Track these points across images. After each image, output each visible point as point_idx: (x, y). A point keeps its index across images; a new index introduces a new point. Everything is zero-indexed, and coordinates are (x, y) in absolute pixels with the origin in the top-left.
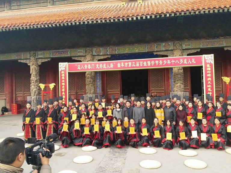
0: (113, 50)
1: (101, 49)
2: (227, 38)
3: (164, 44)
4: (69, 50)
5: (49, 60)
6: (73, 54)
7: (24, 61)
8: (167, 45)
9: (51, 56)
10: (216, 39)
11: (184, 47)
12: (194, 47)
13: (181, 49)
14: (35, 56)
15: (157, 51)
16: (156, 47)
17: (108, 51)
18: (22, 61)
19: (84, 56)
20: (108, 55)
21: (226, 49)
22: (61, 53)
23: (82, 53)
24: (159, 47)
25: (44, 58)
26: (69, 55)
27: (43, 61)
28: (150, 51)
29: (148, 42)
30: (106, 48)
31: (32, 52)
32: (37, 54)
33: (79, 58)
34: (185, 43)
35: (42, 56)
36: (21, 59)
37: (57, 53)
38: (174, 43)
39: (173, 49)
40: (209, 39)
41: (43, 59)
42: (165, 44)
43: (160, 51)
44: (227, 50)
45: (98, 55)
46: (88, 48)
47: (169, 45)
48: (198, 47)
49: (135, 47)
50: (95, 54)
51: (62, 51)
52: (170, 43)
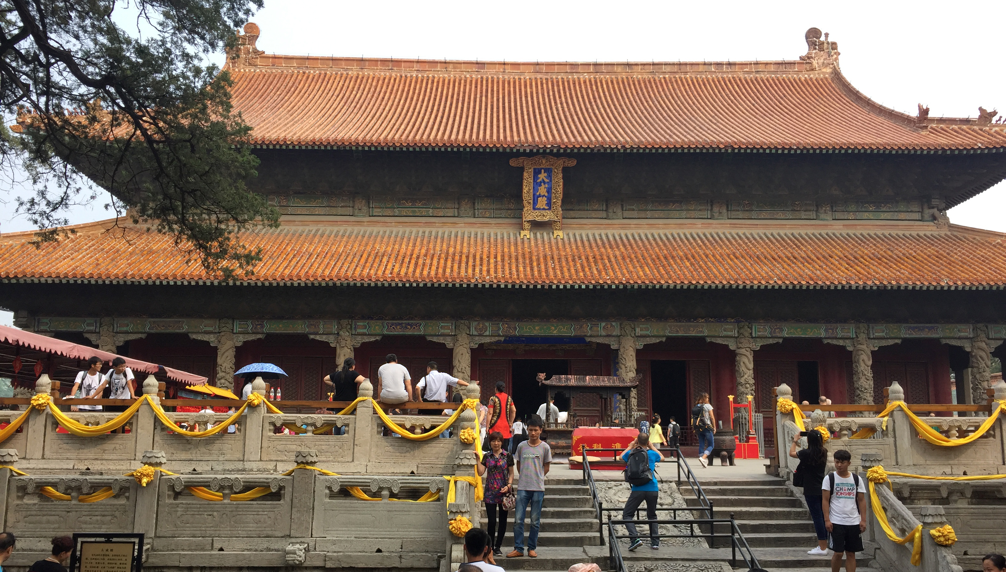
0: (510, 328)
1: (487, 324)
2: (710, 321)
3: (603, 324)
4: (423, 323)
5: (378, 338)
6: (430, 331)
7: (324, 338)
8: (609, 326)
9: (385, 332)
10: (693, 322)
11: (638, 332)
12: (656, 333)
13: (633, 335)
14: (351, 328)
15: (591, 336)
16: (591, 329)
17: (499, 329)
18: (318, 338)
19: (452, 335)
20: (499, 336)
21: (708, 340)
22: (406, 328)
23: (449, 329)
24: (595, 328)
25: (369, 335)
26: (422, 333)
27: (366, 339)
28: (579, 333)
29: (575, 318)
30: (497, 322)
31: (344, 322)
32: (353, 326)
33: (442, 338)
34: (641, 326)
35: (365, 331)
36: (317, 334)
37: (398, 327)
38: (621, 324)
39: (619, 334)
40: (680, 322)
41: (365, 337)
42: (606, 325)
43: (598, 336)
44: (711, 343)
45: (480, 335)
46: (462, 322)
47: (612, 326)
48: (662, 333)
49: (553, 326)
50: (475, 333)
51: (409, 324)
52: (614, 324)
